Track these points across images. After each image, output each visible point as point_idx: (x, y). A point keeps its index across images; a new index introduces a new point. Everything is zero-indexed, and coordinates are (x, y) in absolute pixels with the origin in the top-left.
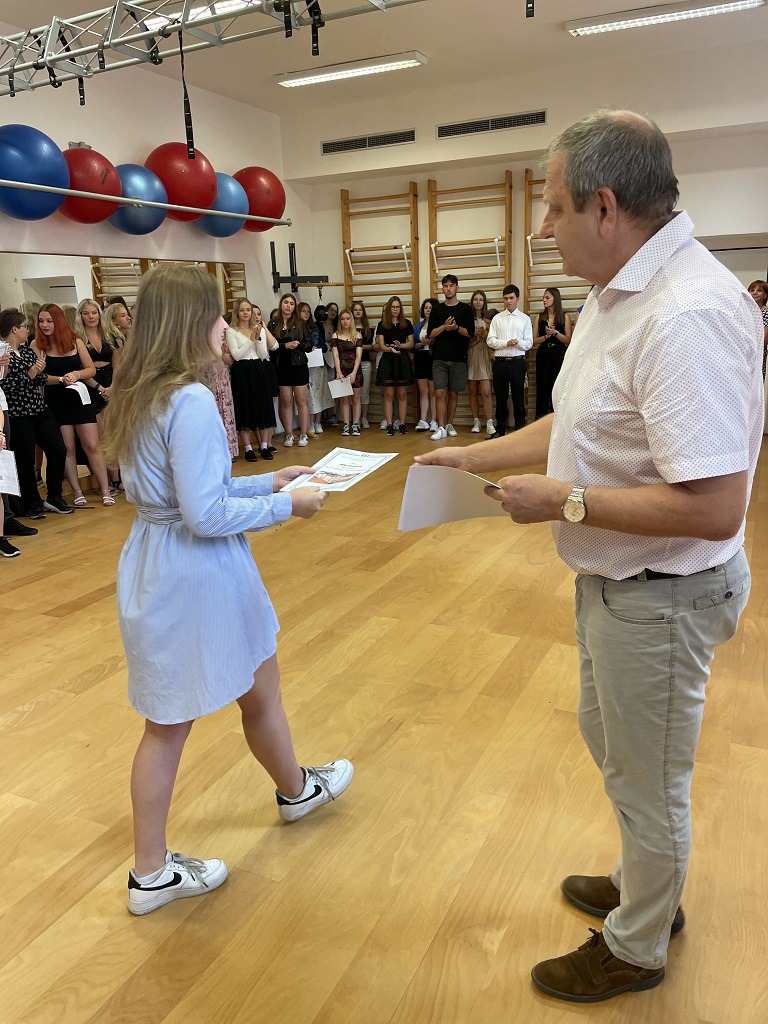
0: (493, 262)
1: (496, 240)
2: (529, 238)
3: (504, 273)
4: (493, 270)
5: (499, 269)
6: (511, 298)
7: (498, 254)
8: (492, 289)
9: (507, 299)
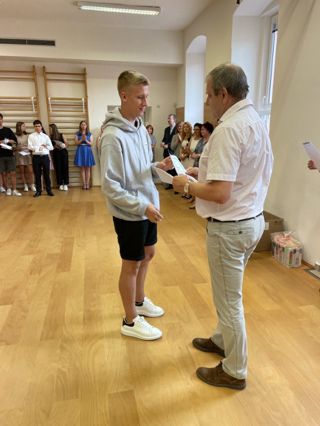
0: (29, 109)
1: (32, 98)
2: (49, 99)
3: (37, 114)
4: (30, 112)
5: (34, 112)
6: (39, 126)
7: (33, 105)
8: (28, 122)
9: (36, 126)
